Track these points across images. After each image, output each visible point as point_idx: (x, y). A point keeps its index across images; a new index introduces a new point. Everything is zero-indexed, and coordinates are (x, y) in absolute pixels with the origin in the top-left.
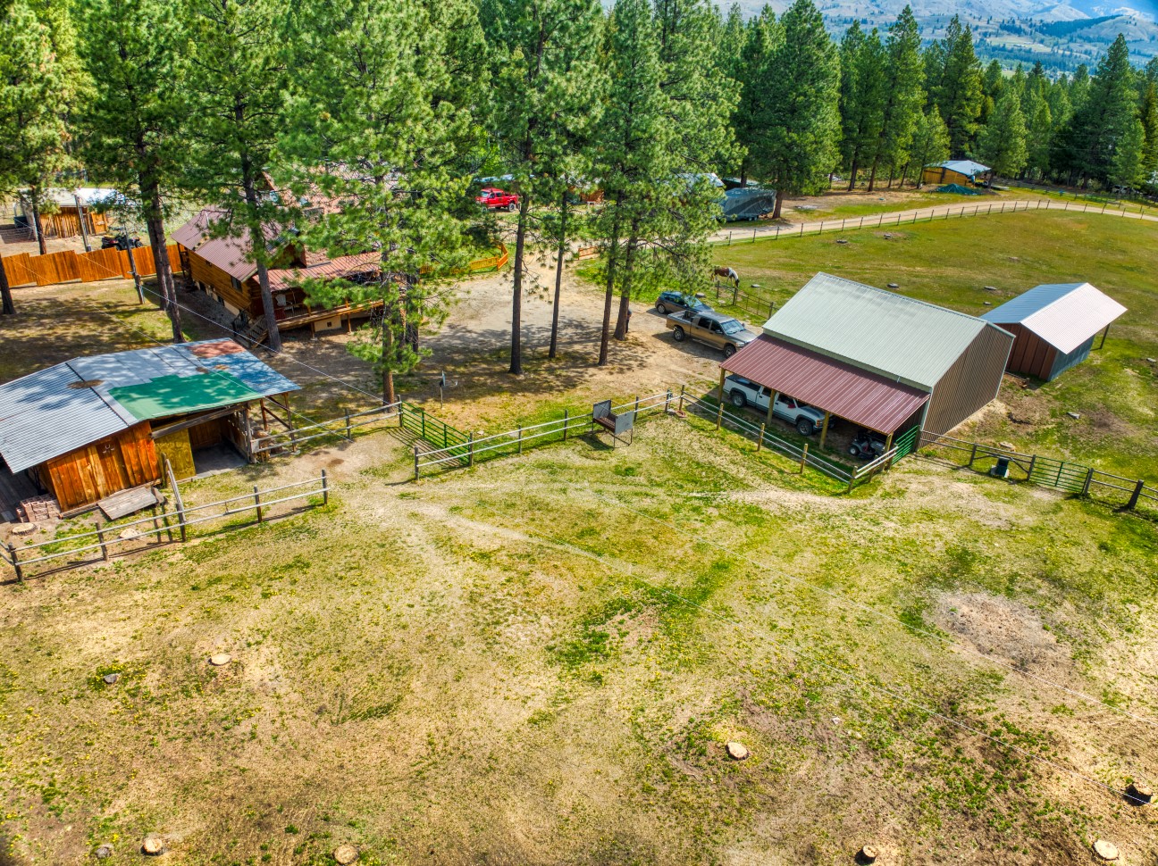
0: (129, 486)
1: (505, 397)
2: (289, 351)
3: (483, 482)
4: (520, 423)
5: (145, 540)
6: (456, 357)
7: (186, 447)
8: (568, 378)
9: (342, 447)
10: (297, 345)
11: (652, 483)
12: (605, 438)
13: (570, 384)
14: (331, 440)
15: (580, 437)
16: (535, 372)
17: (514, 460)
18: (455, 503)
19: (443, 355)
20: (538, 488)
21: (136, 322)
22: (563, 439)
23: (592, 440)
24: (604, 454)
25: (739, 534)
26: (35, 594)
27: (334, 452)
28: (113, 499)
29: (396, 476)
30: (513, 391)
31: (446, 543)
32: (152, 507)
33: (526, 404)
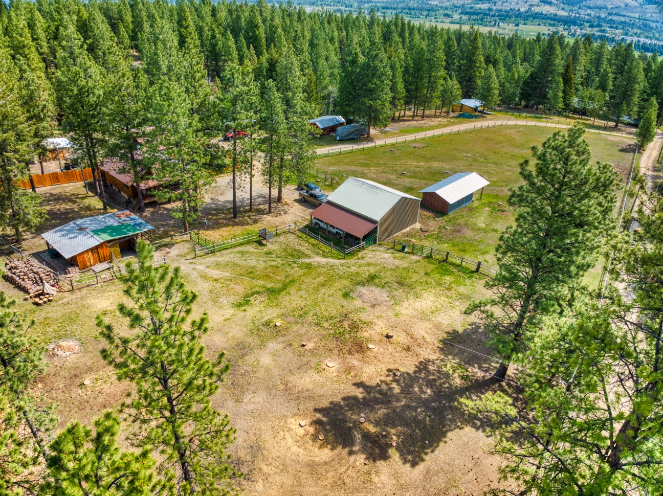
0: (100, 262)
1: (230, 228)
2: (148, 212)
3: (219, 258)
4: (235, 236)
5: (108, 278)
6: (213, 212)
7: (118, 249)
8: (256, 219)
9: (170, 248)
10: (151, 209)
11: (277, 257)
12: (264, 242)
13: (256, 222)
14: (166, 245)
15: (255, 242)
16: (243, 217)
17: (230, 250)
18: (208, 265)
19: (207, 211)
20: (237, 259)
21: (87, 202)
22: (249, 242)
23: (260, 243)
24: (262, 247)
25: (301, 272)
26: (78, 294)
27: (167, 250)
28: (96, 266)
29: (189, 257)
30: (233, 226)
31: (204, 277)
32: (109, 268)
33: (238, 230)
